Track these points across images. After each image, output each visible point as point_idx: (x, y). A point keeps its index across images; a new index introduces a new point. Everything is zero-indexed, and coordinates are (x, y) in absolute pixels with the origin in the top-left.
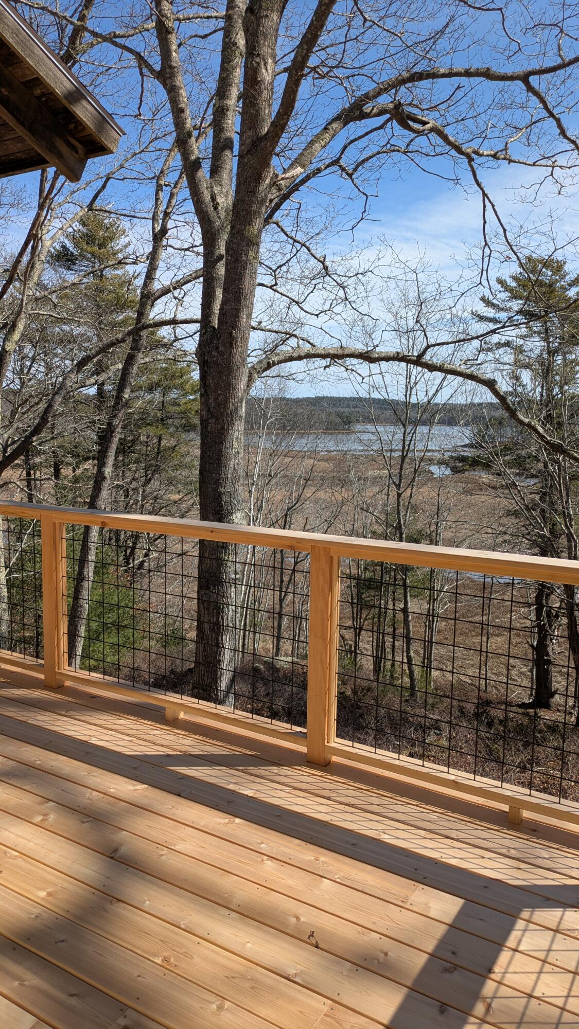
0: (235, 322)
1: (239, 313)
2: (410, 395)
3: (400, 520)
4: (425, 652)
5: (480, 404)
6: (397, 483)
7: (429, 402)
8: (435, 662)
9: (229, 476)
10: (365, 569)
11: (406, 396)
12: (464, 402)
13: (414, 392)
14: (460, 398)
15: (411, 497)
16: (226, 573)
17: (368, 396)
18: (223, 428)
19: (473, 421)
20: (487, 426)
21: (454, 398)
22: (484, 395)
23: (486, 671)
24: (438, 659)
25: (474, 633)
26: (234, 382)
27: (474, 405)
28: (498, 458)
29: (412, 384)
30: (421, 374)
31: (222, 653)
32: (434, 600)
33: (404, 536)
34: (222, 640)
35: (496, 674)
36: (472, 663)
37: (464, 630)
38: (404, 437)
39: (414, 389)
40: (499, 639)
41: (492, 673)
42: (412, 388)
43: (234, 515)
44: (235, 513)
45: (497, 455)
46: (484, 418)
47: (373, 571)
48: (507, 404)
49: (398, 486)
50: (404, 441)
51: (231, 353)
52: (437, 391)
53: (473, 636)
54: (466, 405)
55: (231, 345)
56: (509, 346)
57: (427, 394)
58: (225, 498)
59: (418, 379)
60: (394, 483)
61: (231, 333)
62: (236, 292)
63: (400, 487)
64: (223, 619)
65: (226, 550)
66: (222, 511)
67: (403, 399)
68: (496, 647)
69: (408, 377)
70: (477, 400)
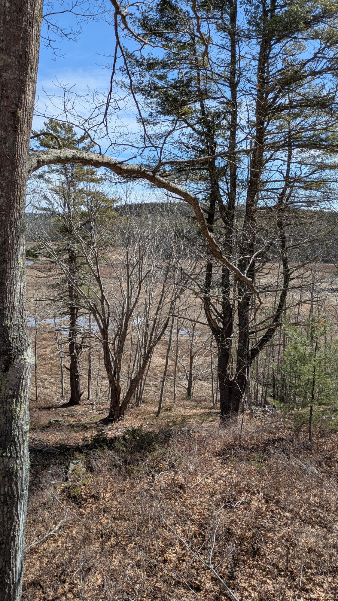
0: (20, 98)
1: (24, 86)
9: (16, 304)
16: (18, 428)
18: (5, 242)
26: (20, 181)
31: (17, 527)
34: (17, 510)
43: (25, 353)
44: (26, 350)
51: (15, 141)
55: (15, 130)
58: (13, 334)
61: (14, 114)
62: (21, 56)
64: (16, 484)
65: (17, 399)
66: (9, 350)
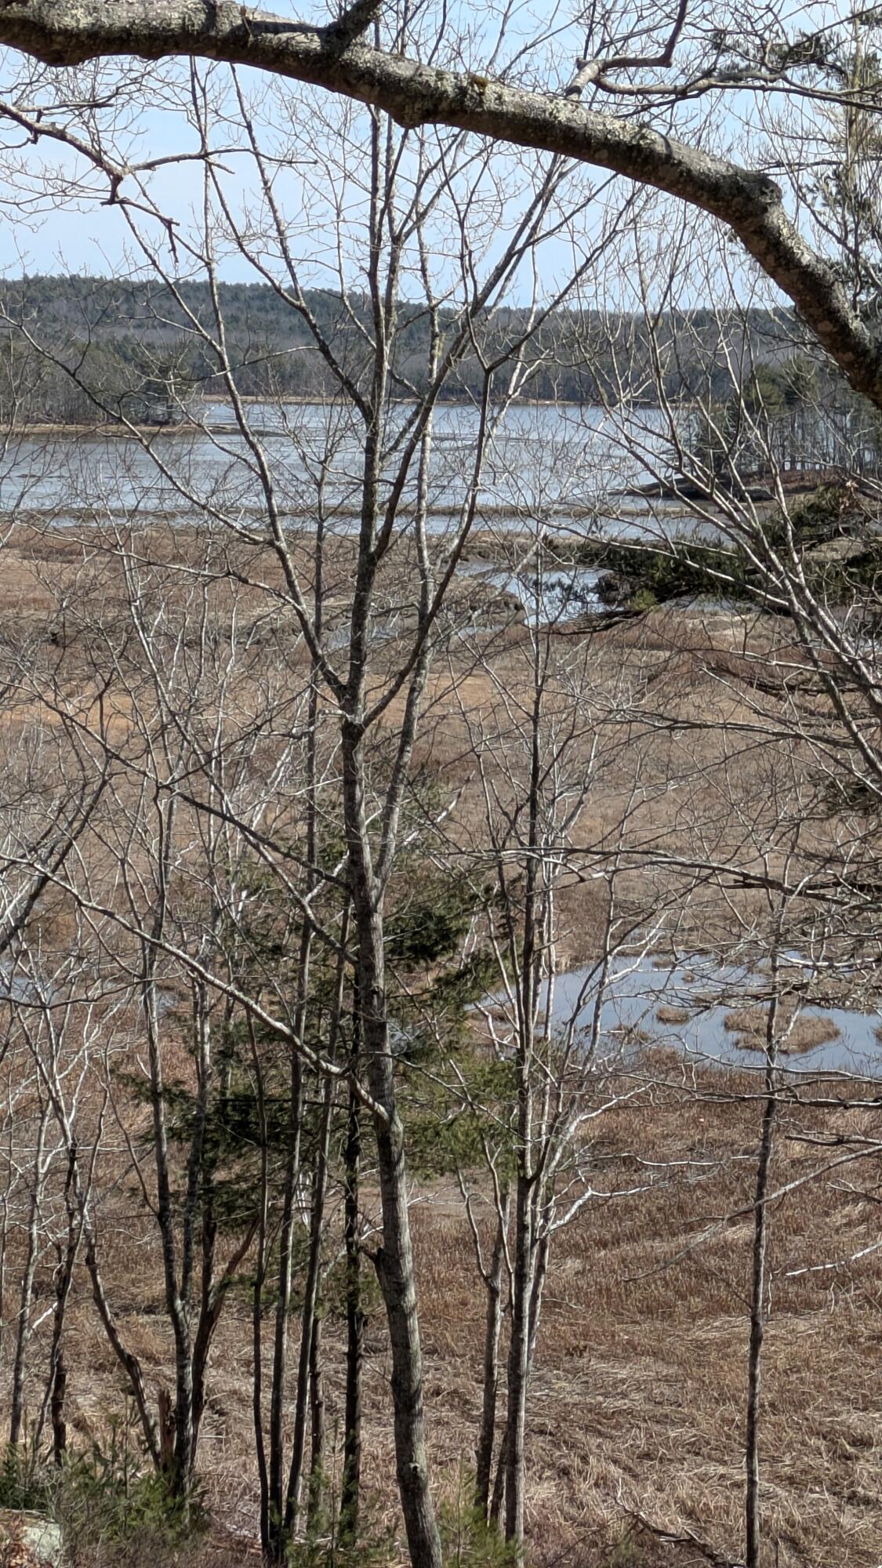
2: (393, 269)
3: (356, 851)
4: (490, 1397)
5: (702, 319)
6: (344, 679)
7: (478, 304)
8: (539, 1441)
10: (225, 1055)
11: (372, 275)
12: (633, 308)
13: (409, 257)
14: (615, 285)
15: (406, 734)
17: (202, 277)
19: (671, 392)
20: (737, 417)
21: (589, 290)
22: (721, 274)
23: (751, 1472)
24: (550, 1425)
25: (696, 1302)
27: (677, 318)
28: (785, 556)
29: (399, 218)
30: (437, 177)
32: (525, 1184)
33: (377, 920)
35: (791, 1480)
36: (688, 1434)
37: (659, 1291)
38: (369, 466)
39: (412, 242)
40: (802, 1325)
41: (777, 1478)
42: (397, 240)
45: (778, 540)
46: (721, 375)
47: (255, 1065)
48: (833, 315)
49: (348, 694)
50: (369, 484)
52: (513, 254)
53: (693, 1317)
54: (642, 321)
56: (821, 63)
57: (468, 270)
59: (425, 198)
60: (331, 679)
63: (355, 698)
67: (361, 285)
68: (792, 1357)
69: (382, 188)
70: (689, 300)
